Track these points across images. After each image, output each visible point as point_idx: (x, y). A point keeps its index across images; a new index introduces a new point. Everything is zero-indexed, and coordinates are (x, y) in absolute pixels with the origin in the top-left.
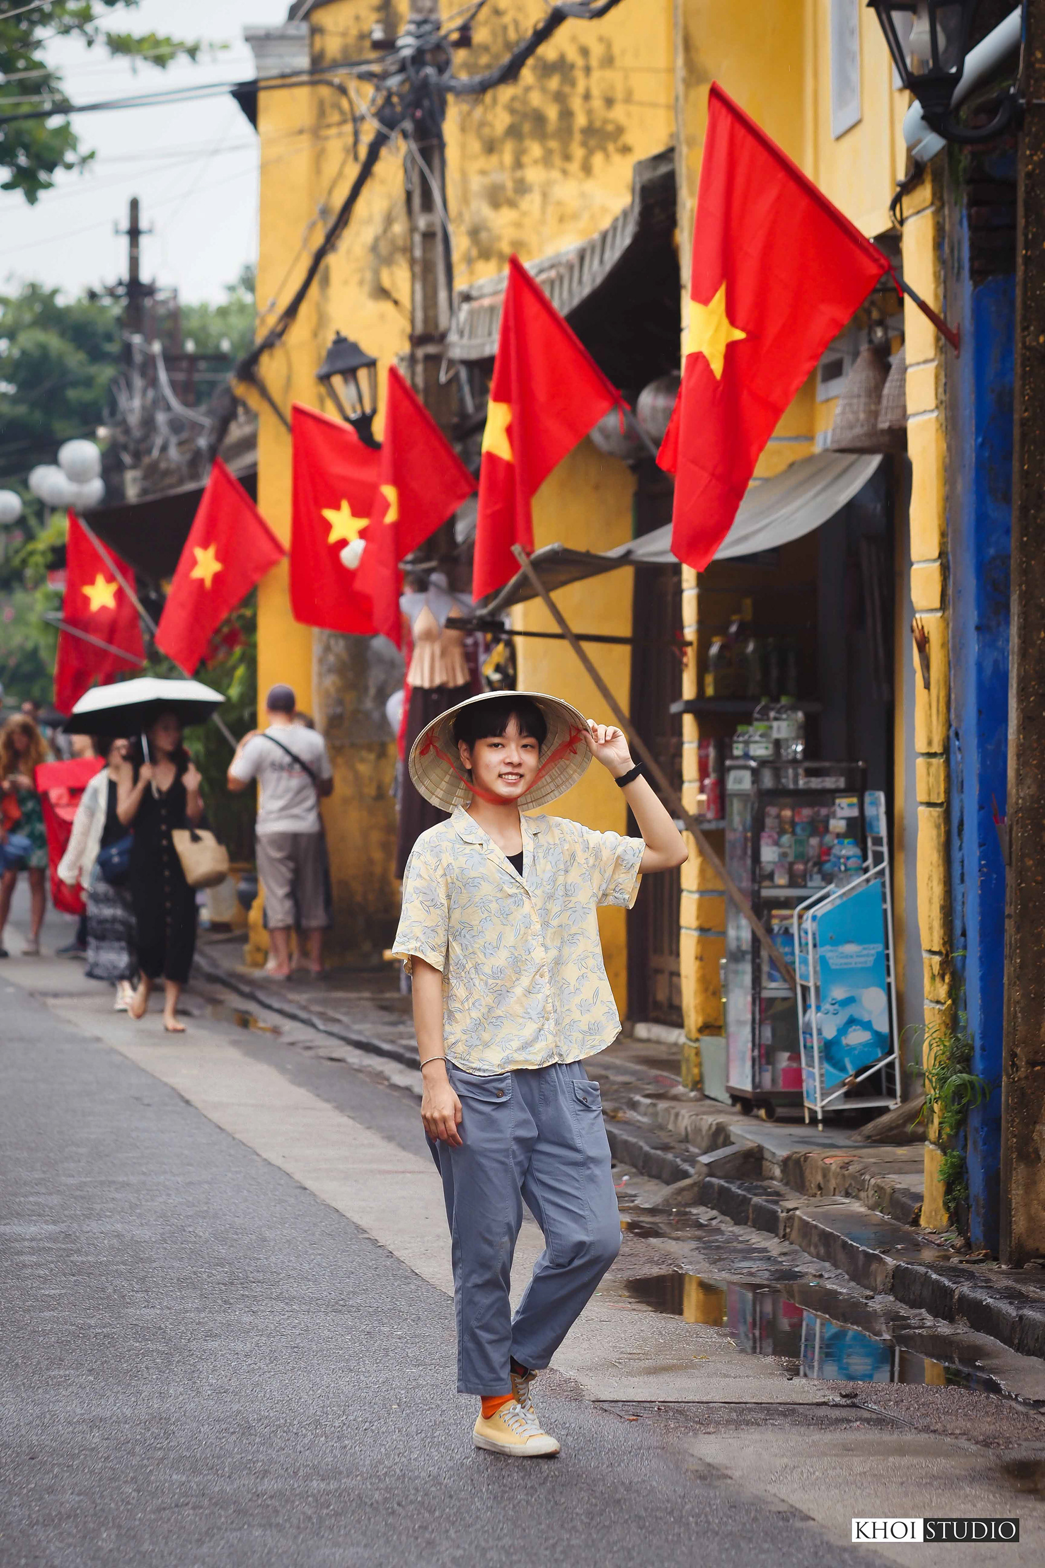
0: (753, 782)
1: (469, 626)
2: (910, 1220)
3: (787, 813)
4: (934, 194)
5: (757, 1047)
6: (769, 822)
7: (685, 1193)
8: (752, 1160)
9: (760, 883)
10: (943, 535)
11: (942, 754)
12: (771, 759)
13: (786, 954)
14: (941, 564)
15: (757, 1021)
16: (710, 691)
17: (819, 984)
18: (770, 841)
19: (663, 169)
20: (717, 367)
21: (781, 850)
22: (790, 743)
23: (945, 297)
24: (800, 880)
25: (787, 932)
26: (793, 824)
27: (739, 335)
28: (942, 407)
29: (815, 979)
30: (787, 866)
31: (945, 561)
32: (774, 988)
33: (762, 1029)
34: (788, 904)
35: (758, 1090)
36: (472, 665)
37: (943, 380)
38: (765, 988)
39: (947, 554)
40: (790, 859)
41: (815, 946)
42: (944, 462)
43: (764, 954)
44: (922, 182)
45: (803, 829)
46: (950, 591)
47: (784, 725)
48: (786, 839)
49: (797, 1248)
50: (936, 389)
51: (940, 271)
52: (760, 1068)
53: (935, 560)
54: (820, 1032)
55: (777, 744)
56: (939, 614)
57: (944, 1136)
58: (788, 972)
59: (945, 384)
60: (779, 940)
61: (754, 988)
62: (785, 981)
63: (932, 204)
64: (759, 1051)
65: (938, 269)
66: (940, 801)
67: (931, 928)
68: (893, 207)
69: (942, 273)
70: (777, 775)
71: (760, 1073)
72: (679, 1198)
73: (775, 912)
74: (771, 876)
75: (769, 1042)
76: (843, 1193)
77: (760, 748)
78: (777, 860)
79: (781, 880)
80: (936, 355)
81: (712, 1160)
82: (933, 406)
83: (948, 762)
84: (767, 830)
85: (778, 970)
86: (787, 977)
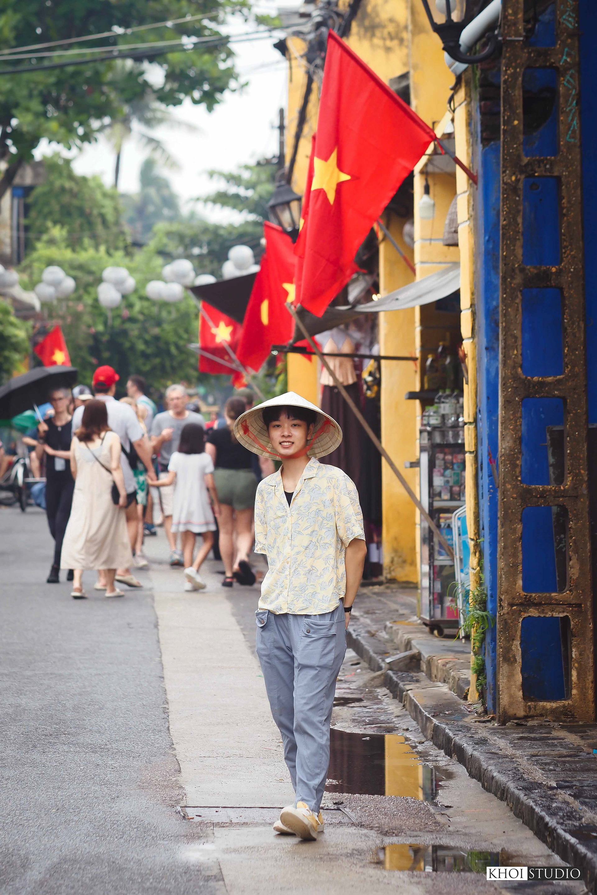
0: (429, 439)
1: (285, 350)
2: (463, 697)
3: (449, 457)
4: (466, 94)
5: (432, 594)
6: (437, 462)
7: (376, 680)
8: (415, 660)
9: (433, 498)
10: (473, 294)
11: (473, 423)
12: (439, 426)
13: (449, 539)
14: (472, 311)
15: (432, 579)
16: (426, 386)
17: (462, 557)
18: (439, 474)
19: (404, 84)
20: (331, 197)
21: (446, 479)
22: (450, 417)
23: (473, 154)
24: (456, 497)
25: (449, 527)
26: (452, 464)
27: (345, 177)
28: (472, 219)
29: (460, 554)
30: (449, 488)
31: (473, 309)
32: (442, 560)
33: (435, 584)
34: (450, 510)
35: (433, 619)
36: (358, 372)
37: (472, 203)
38: (437, 560)
39: (475, 305)
40: (451, 484)
41: (459, 535)
42: (473, 251)
43: (436, 540)
44: (460, 87)
45: (458, 467)
46: (476, 327)
47: (447, 406)
48: (448, 472)
49: (407, 713)
50: (468, 208)
51: (470, 140)
52: (434, 606)
53: (469, 309)
54: (463, 585)
55: (443, 417)
56: (471, 340)
57: (476, 648)
58: (449, 550)
59: (473, 205)
60: (444, 531)
61: (430, 560)
62: (448, 555)
63: (465, 100)
64: (433, 596)
65: (469, 138)
66: (472, 451)
67: (470, 525)
68: (450, 102)
69: (471, 140)
70: (444, 435)
71: (434, 609)
72: (373, 683)
73: (442, 515)
74: (440, 494)
75: (439, 591)
76: (442, 681)
77: (433, 419)
78: (443, 484)
79: (446, 496)
80: (468, 188)
81: (392, 660)
82: (466, 219)
83: (476, 427)
84: (437, 467)
85: (444, 550)
86: (449, 553)
